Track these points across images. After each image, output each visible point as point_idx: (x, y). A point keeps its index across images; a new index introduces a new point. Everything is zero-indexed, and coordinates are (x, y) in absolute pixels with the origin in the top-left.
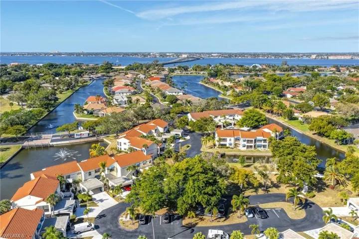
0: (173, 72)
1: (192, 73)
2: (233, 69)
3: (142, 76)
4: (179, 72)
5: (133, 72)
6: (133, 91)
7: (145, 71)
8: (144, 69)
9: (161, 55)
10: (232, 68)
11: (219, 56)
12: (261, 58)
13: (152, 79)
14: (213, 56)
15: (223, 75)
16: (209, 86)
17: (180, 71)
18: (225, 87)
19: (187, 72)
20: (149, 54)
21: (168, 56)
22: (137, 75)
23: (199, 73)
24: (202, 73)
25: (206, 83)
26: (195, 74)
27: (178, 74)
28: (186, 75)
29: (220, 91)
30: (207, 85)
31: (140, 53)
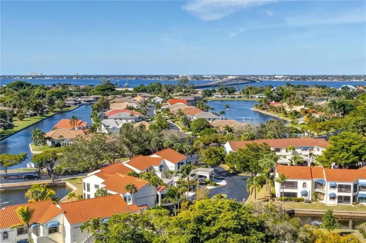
0: (210, 95)
1: (241, 97)
2: (308, 91)
3: (158, 99)
4: (220, 96)
5: (145, 94)
6: (138, 116)
7: (165, 93)
8: (164, 90)
9: (194, 78)
10: (306, 89)
11: (287, 78)
12: (354, 80)
13: (174, 101)
14: (276, 78)
15: (292, 96)
16: (268, 113)
17: (222, 94)
18: (296, 113)
19: (233, 96)
20: (177, 77)
21: (205, 78)
22: (152, 98)
23: (252, 97)
24: (257, 97)
25: (264, 109)
26: (246, 99)
27: (218, 99)
28: (230, 99)
29: (286, 119)
30: (264, 112)
31: (163, 76)
